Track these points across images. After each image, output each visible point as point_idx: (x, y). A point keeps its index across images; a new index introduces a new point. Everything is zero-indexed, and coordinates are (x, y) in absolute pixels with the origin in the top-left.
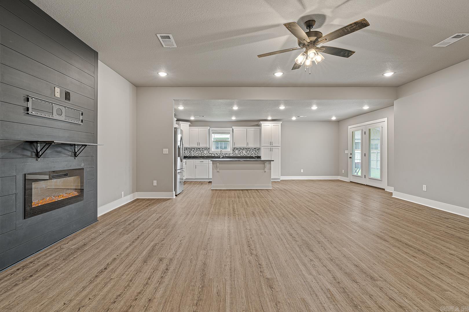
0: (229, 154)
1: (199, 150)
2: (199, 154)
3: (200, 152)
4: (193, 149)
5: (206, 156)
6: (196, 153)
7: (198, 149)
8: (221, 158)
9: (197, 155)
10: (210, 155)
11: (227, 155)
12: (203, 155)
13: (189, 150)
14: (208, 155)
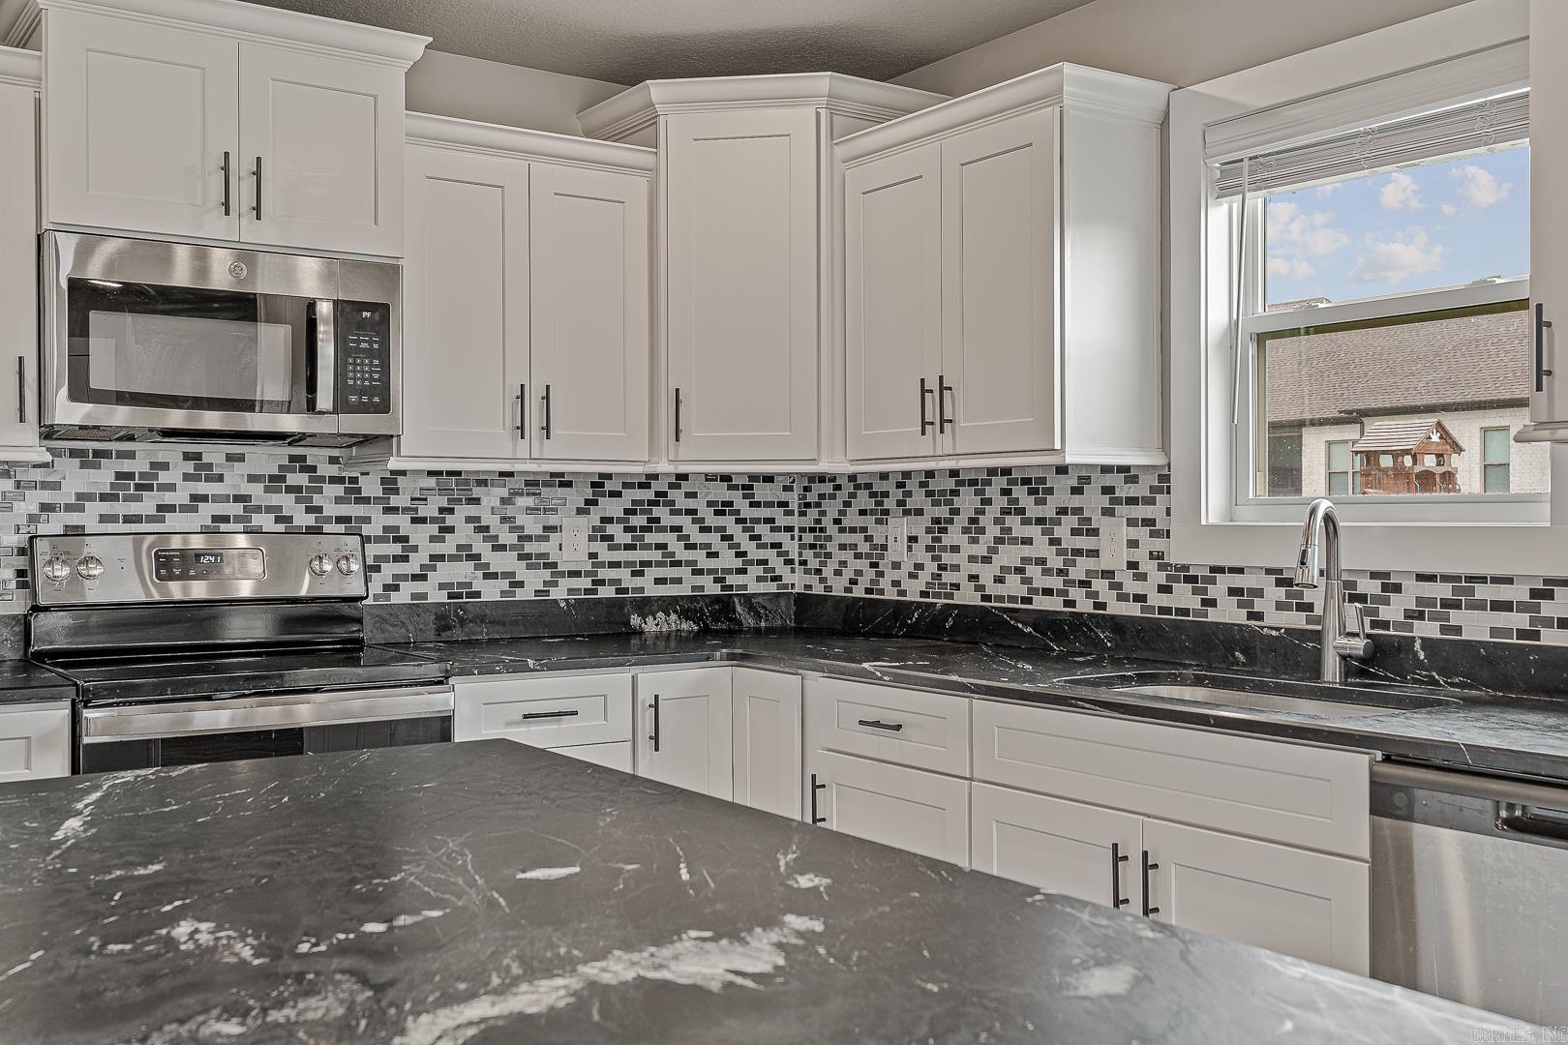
0: (1519, 593)
1: (1034, 511)
2: (1034, 571)
3: (1041, 548)
4: (967, 501)
5: (1117, 624)
6: (1009, 555)
7: (1020, 492)
8: (1332, 671)
9: (1014, 586)
10: (1184, 597)
11: (1476, 626)
12: (1085, 606)
13: (932, 512)
14: (1156, 600)
